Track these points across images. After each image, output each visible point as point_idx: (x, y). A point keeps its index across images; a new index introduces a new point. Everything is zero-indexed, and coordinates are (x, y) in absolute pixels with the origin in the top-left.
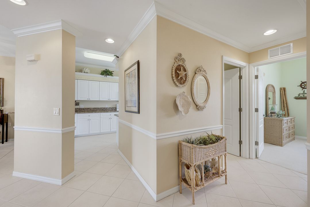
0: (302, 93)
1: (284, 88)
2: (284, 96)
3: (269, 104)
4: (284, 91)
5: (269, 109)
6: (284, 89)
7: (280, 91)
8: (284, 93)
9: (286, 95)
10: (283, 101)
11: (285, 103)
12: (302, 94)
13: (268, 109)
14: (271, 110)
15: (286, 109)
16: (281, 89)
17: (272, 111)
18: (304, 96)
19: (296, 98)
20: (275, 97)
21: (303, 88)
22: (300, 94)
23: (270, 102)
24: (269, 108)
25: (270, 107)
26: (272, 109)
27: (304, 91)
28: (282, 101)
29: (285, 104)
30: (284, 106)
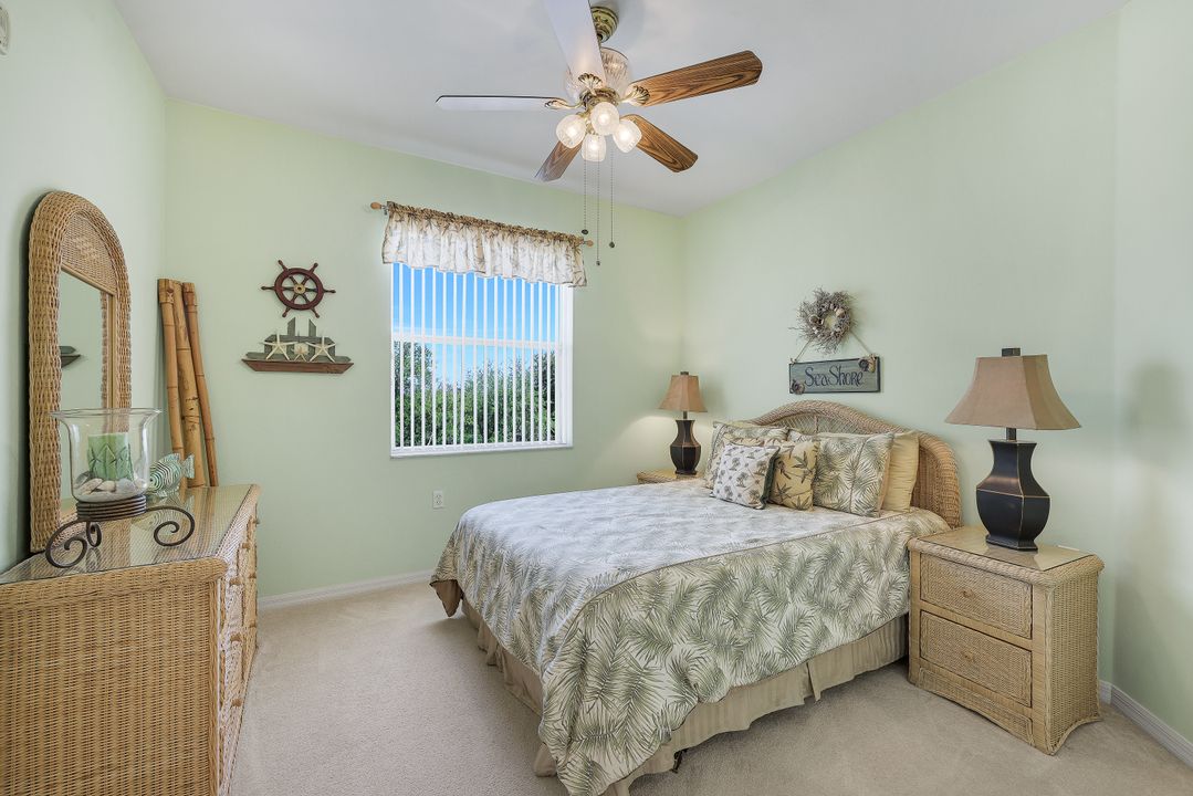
0: (285, 333)
1: (183, 287)
2: (185, 344)
3: (63, 406)
4: (186, 307)
5: (64, 465)
6: (187, 293)
7: (160, 305)
8: (182, 323)
9: (194, 337)
10: (181, 378)
11: (192, 393)
12: (283, 339)
13: (53, 464)
14: (91, 475)
15: (196, 435)
16: (163, 288)
17: (107, 489)
18: (290, 349)
19: (256, 363)
20: (125, 343)
21: (290, 306)
22: (272, 339)
23: (77, 389)
24: (64, 454)
25: (76, 436)
26: (106, 459)
27: (292, 324)
28: (175, 383)
29: (194, 404)
30: (183, 418)
